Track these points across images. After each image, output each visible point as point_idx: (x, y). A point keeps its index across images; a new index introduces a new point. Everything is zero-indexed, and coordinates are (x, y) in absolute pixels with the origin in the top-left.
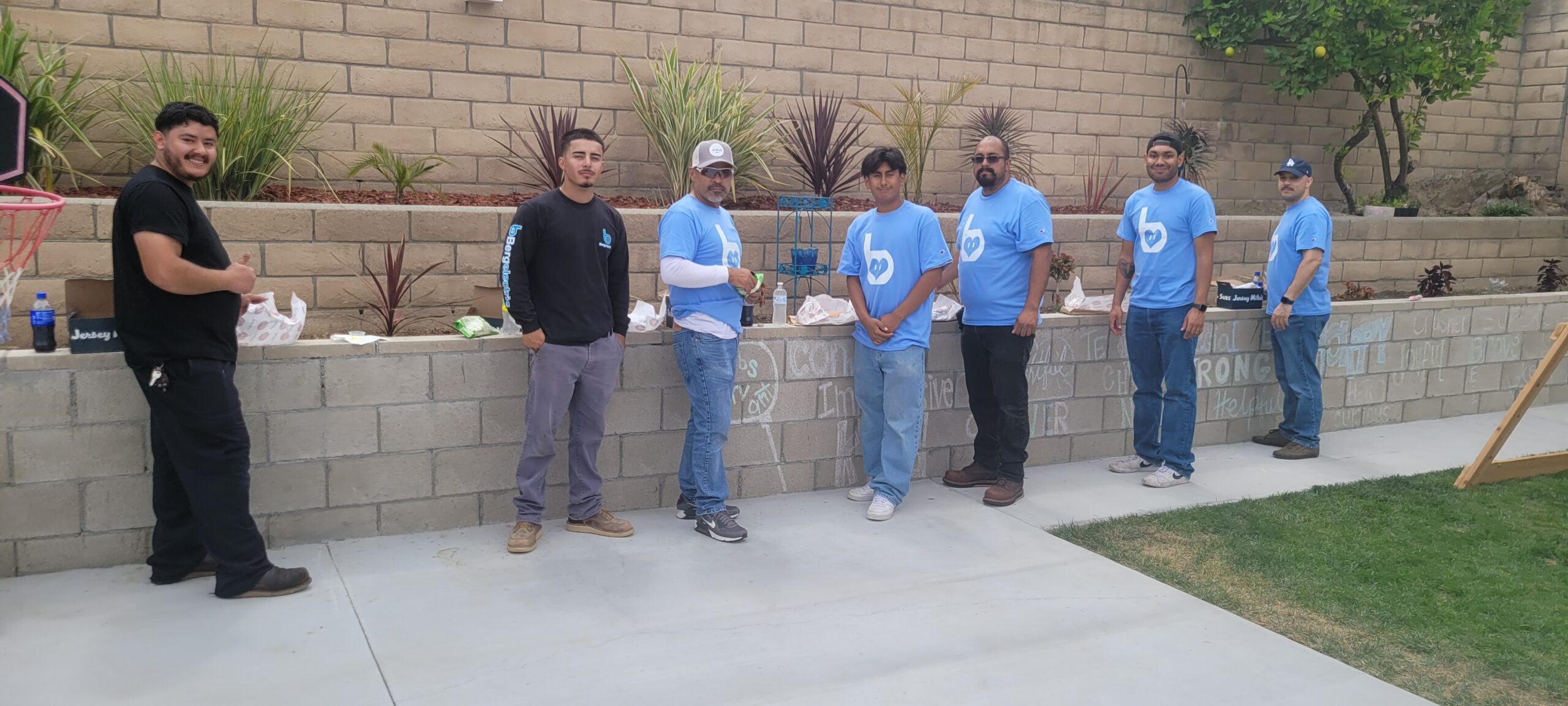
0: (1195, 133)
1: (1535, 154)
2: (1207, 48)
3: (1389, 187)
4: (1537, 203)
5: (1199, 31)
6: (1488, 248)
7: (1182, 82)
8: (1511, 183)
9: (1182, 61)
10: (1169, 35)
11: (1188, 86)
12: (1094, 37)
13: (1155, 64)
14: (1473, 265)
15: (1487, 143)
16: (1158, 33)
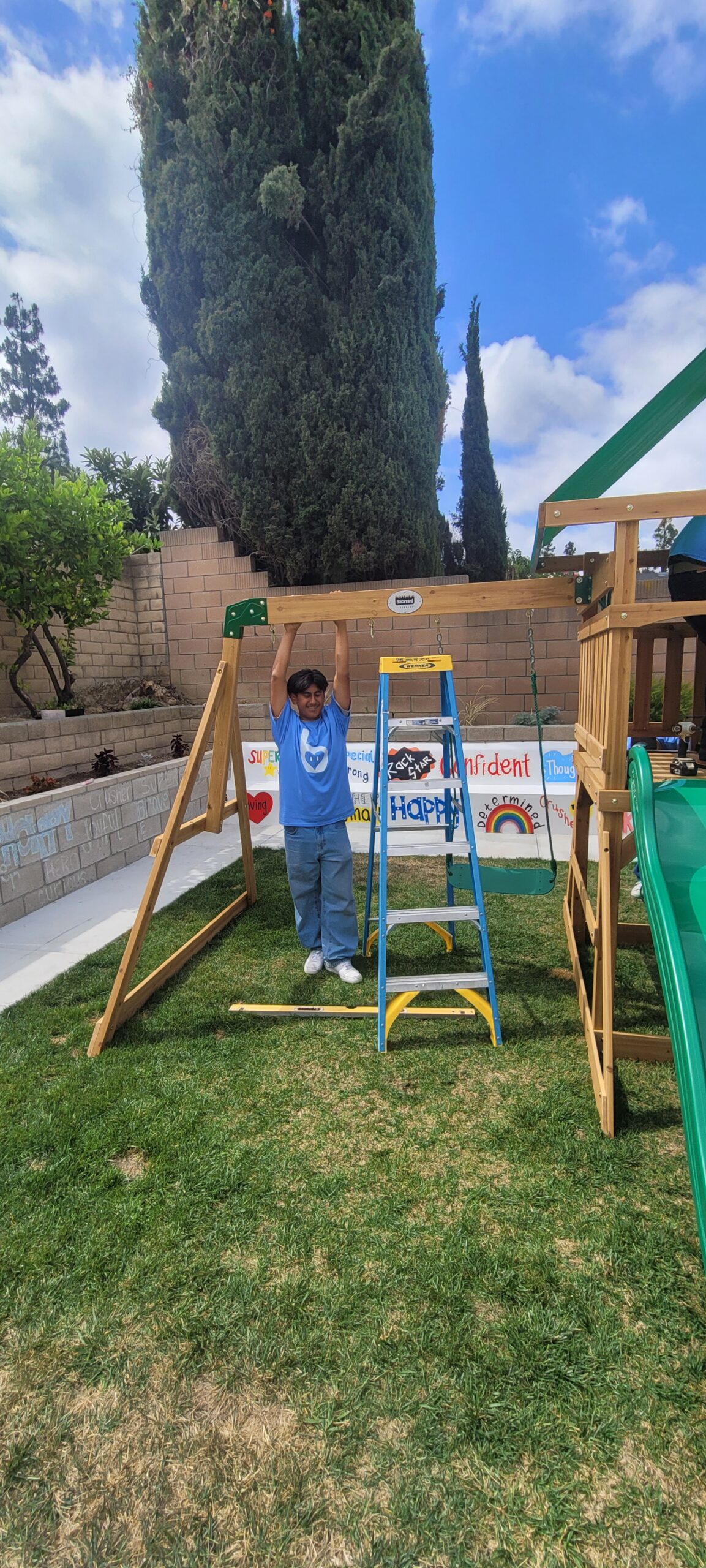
1: (155, 666)
3: (60, 695)
4: (162, 698)
6: (137, 732)
8: (144, 685)
14: (130, 745)
15: (126, 660)
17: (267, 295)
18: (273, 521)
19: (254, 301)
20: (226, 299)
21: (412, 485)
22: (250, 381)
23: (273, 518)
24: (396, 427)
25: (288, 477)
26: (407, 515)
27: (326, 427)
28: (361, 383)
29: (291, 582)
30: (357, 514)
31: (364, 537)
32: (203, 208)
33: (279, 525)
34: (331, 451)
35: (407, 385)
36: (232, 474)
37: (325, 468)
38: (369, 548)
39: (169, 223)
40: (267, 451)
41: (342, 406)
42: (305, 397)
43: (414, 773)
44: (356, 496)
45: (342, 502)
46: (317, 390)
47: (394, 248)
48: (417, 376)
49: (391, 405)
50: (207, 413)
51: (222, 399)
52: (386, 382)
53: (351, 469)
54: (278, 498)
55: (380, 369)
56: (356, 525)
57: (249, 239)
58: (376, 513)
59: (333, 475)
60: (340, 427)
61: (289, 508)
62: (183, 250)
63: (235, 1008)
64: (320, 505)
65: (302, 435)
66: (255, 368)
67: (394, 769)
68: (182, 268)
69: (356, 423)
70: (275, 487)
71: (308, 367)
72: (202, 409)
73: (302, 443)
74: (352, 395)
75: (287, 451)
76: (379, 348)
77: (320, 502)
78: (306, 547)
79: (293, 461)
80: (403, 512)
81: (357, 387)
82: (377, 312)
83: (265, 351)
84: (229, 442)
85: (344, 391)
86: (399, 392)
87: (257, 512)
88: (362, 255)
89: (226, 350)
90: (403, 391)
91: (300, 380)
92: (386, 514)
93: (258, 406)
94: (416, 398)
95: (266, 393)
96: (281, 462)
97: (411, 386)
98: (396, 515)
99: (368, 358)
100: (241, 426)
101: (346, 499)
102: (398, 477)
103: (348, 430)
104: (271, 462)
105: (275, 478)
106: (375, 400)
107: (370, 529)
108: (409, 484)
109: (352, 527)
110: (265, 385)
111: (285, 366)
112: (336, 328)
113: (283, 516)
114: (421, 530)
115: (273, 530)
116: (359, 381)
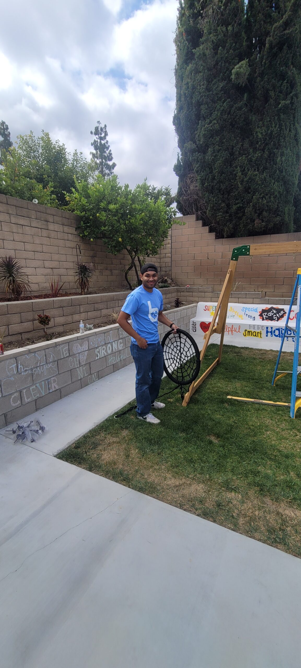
0: (86, 267)
1: (166, 271)
2: (84, 239)
4: (170, 284)
5: (80, 233)
7: (78, 250)
8: (164, 279)
9: (77, 243)
10: (71, 234)
11: (80, 251)
12: (45, 233)
13: (69, 244)
16: (67, 233)
17: (228, 116)
18: (221, 211)
19: (222, 120)
20: (210, 120)
21: (285, 193)
22: (217, 153)
23: (221, 210)
24: (280, 168)
25: (229, 193)
26: (281, 206)
27: (248, 170)
28: (266, 150)
29: (225, 236)
30: (259, 207)
31: (261, 217)
32: (204, 83)
33: (223, 213)
34: (250, 180)
35: (287, 149)
36: (205, 193)
37: (246, 188)
38: (263, 221)
39: (189, 91)
40: (222, 182)
41: (256, 161)
42: (240, 158)
43: (276, 318)
44: (260, 199)
45: (253, 202)
46: (246, 154)
47: (287, 88)
48: (292, 144)
49: (279, 159)
50: (197, 168)
51: (204, 162)
52: (277, 148)
53: (258, 188)
54: (224, 202)
55: (275, 143)
56: (258, 212)
57: (222, 93)
58: (267, 206)
59: (250, 191)
60: (255, 170)
61: (228, 206)
62: (194, 102)
63: (229, 397)
64: (243, 204)
65: (238, 175)
66: (220, 148)
67: (267, 315)
68: (192, 109)
69: (262, 168)
70: (223, 197)
71: (242, 145)
72: (195, 167)
73: (238, 178)
74: (262, 155)
75: (230, 181)
76: (276, 134)
77: (242, 202)
78: (234, 222)
79: (232, 185)
80: (279, 205)
81: (264, 152)
82: (276, 118)
83: (224, 140)
84: (205, 179)
85: (258, 154)
86: (283, 152)
87: (215, 208)
88: (272, 93)
89: (208, 141)
90: (285, 151)
91: (239, 151)
92: (272, 206)
93: (220, 164)
94: (290, 154)
95: (224, 158)
96: (227, 186)
97: (289, 149)
98: (276, 206)
99: (270, 139)
100: (211, 172)
101: (255, 202)
102: (279, 190)
103: (258, 171)
104: (223, 187)
105: (224, 193)
106: (272, 157)
107: (264, 213)
108: (283, 192)
109: (256, 212)
110: (223, 155)
111: (232, 146)
112: (257, 127)
113: (225, 209)
114: (286, 212)
115: (221, 215)
116: (265, 149)
